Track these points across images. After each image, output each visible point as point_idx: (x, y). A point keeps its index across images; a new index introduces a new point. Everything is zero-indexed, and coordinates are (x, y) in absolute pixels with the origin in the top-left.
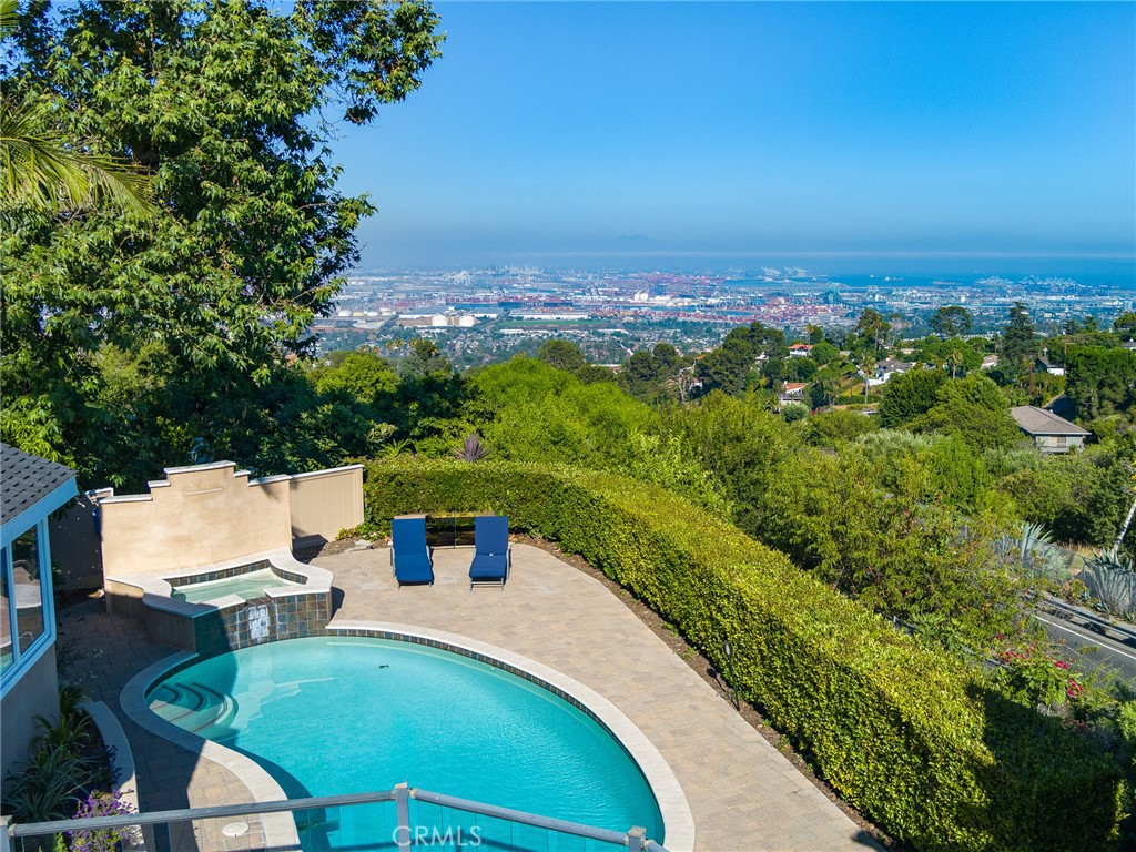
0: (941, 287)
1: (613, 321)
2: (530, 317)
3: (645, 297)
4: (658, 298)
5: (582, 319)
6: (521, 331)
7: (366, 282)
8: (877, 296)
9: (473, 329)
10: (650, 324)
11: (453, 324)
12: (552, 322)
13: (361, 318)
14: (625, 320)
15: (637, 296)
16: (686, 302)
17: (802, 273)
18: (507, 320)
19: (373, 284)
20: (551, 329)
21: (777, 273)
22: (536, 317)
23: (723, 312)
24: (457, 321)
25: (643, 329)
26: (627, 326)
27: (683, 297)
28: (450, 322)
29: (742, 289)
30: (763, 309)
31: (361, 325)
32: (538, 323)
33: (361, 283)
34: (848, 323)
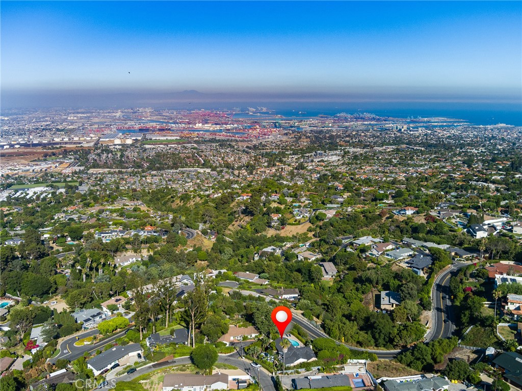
0: (322, 117)
1: (190, 140)
2: (155, 138)
3: (200, 125)
4: (206, 125)
5: (176, 139)
6: (153, 146)
7: (77, 117)
8: (296, 124)
9: (132, 145)
10: (205, 141)
11: (123, 143)
12: (164, 141)
13: (84, 140)
14: (195, 139)
15: (197, 125)
16: (218, 127)
17: (264, 110)
18: (145, 141)
19: (81, 119)
20: (165, 145)
21: (254, 110)
22: (157, 138)
23: (234, 132)
24: (125, 141)
25: (203, 143)
26: (196, 142)
27: (216, 124)
28: (122, 142)
29: (240, 119)
30: (250, 131)
31: (85, 145)
32: (159, 141)
33: (75, 118)
34: (285, 138)
